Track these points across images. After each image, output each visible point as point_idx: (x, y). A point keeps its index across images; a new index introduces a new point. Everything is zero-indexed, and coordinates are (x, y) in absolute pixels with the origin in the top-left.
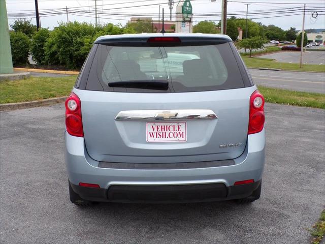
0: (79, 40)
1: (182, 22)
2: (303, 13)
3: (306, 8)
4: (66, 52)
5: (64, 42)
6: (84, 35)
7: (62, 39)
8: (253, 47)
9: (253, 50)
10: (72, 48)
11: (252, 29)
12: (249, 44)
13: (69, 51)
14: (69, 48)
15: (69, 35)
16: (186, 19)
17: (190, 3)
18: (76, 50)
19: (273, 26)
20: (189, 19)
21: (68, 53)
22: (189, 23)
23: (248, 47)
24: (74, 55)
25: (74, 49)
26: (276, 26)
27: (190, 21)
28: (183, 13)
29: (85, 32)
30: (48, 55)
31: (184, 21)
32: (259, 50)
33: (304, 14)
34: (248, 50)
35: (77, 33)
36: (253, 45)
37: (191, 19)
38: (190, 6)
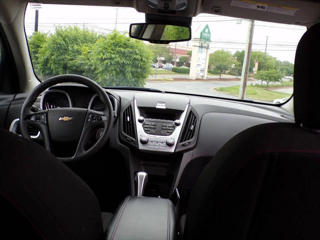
0: (76, 47)
1: (199, 47)
4: (60, 60)
5: (59, 49)
6: (83, 42)
7: (57, 44)
8: (270, 80)
9: (271, 83)
10: (67, 56)
11: (268, 63)
12: (267, 76)
13: (63, 59)
14: (63, 57)
15: (65, 41)
16: (203, 45)
17: (209, 30)
18: (72, 60)
19: (288, 62)
20: (207, 46)
21: (62, 62)
22: (206, 49)
23: (266, 80)
24: (69, 65)
25: (69, 57)
27: (207, 48)
28: (201, 39)
29: (86, 39)
30: (42, 63)
31: (201, 47)
32: (277, 83)
34: (265, 83)
35: (75, 40)
36: (270, 78)
37: (208, 45)
38: (209, 33)
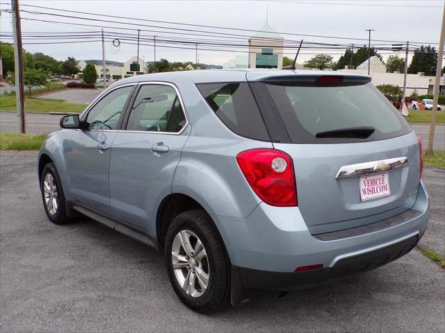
2: (101, 39)
3: (104, 34)
9: (34, 88)
26: (45, 54)
32: (42, 87)
33: (103, 41)
36: (32, 81)
